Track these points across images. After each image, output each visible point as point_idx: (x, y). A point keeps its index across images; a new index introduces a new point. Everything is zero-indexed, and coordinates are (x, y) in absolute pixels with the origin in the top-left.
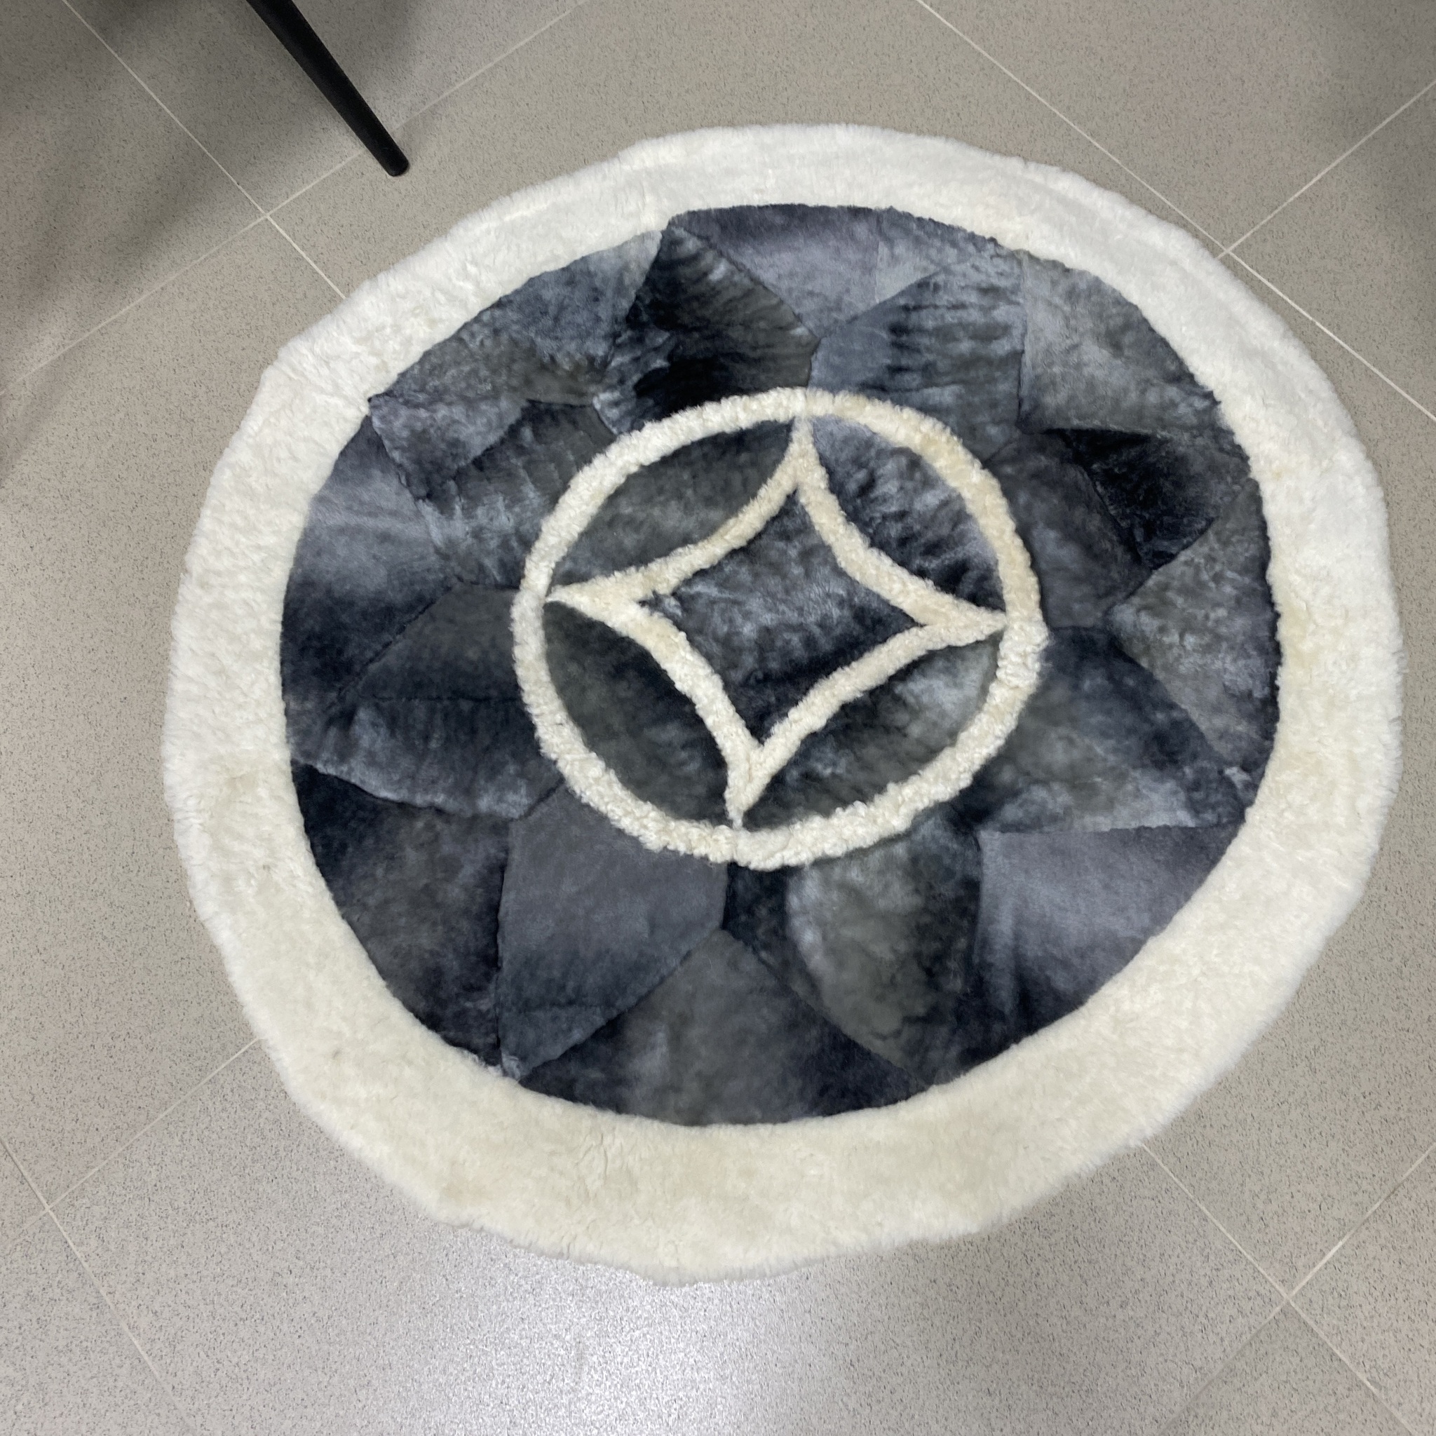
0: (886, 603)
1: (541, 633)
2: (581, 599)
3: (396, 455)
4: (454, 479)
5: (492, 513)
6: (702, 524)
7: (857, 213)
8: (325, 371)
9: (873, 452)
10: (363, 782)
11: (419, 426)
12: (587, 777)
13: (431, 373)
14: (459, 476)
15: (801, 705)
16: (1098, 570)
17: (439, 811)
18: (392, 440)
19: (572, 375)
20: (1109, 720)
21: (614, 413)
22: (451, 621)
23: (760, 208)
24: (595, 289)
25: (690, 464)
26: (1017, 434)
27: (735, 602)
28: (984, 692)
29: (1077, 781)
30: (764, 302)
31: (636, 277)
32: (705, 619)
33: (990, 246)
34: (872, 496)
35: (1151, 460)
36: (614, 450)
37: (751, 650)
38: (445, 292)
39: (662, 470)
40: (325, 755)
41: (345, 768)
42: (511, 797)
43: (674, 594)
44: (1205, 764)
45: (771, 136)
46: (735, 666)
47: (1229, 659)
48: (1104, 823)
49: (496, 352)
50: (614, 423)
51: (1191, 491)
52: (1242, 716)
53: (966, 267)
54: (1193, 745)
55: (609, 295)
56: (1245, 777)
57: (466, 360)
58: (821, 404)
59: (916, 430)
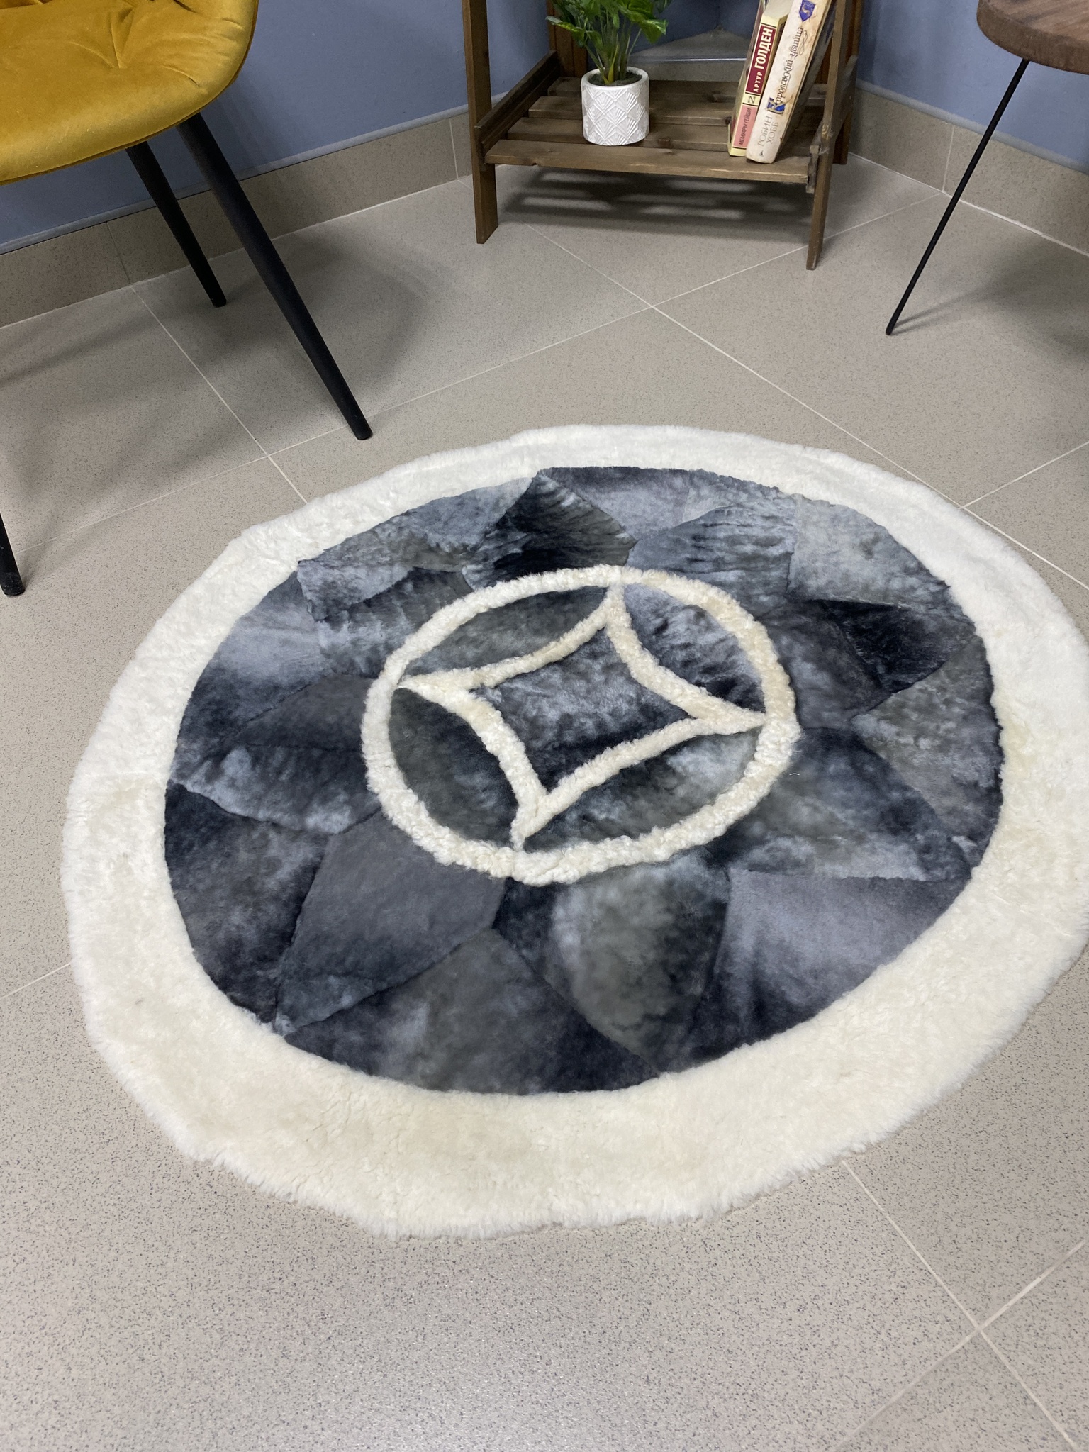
0: (667, 703)
1: (388, 707)
2: (425, 688)
3: (309, 595)
4: (348, 610)
5: (370, 631)
6: (529, 646)
7: (675, 472)
8: (272, 545)
9: (669, 608)
10: (219, 799)
11: (330, 579)
12: (400, 806)
13: (348, 550)
14: (352, 609)
15: (585, 765)
16: (846, 692)
17: (275, 825)
18: (309, 586)
19: (450, 555)
20: (850, 795)
21: (477, 577)
22: (320, 696)
23: (605, 469)
24: (478, 508)
25: (526, 609)
26: (784, 602)
27: (544, 696)
28: (743, 766)
29: (817, 835)
30: (598, 519)
31: (509, 501)
32: (520, 705)
33: (774, 494)
34: (665, 634)
35: (893, 622)
36: (470, 598)
37: (551, 728)
38: (370, 506)
39: (505, 611)
40: (196, 777)
41: (209, 788)
42: (336, 817)
43: (497, 687)
44: (936, 833)
45: (621, 431)
46: (536, 737)
47: (957, 756)
48: (843, 871)
49: (399, 539)
50: (474, 583)
51: (926, 644)
52: (969, 799)
53: (755, 504)
54: (925, 818)
55: (487, 511)
56: (971, 844)
57: (375, 544)
58: (632, 576)
59: (704, 594)
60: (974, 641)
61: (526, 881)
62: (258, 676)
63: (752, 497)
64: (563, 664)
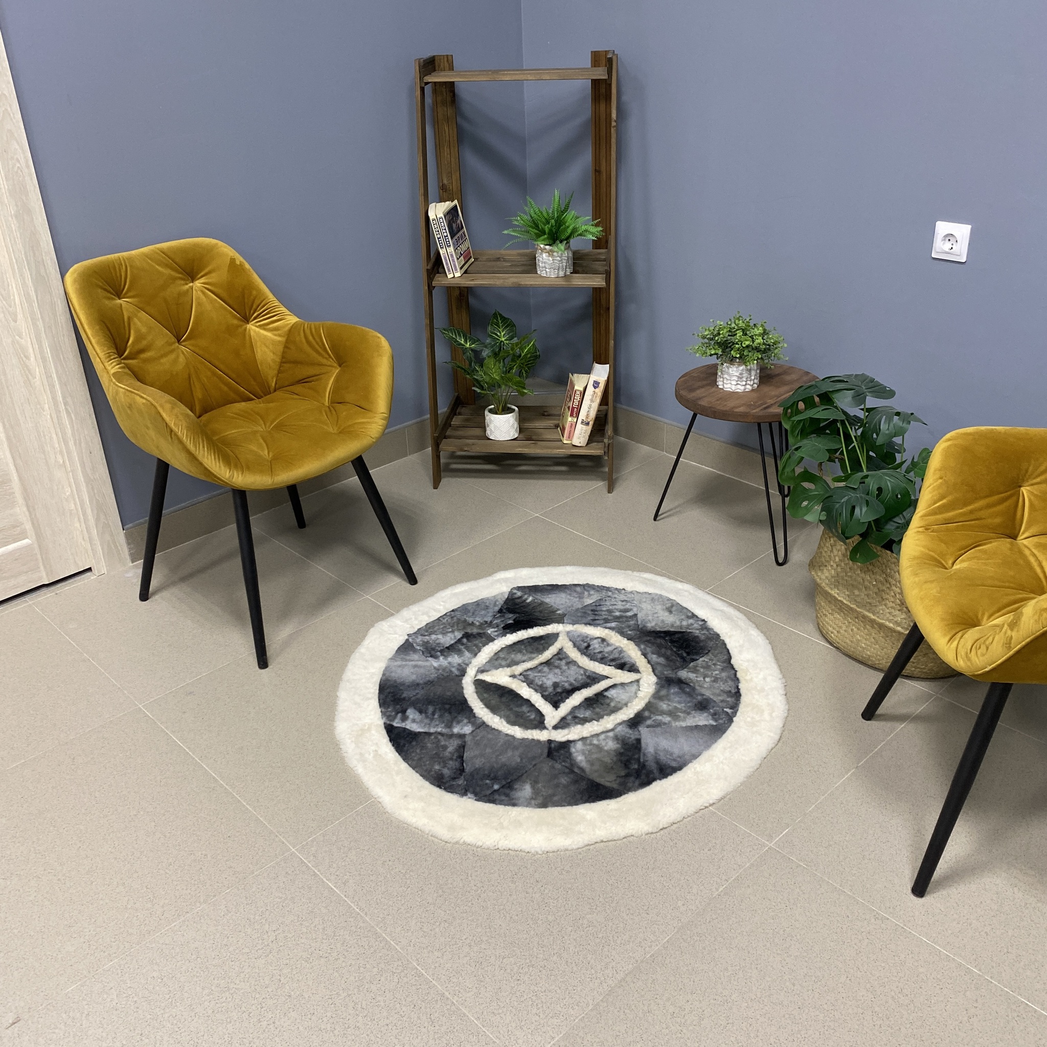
0: (598, 674)
1: (474, 687)
2: (488, 678)
3: (418, 648)
4: (439, 652)
5: (454, 659)
6: (530, 658)
7: (576, 585)
8: (391, 629)
9: (588, 639)
10: (410, 727)
11: (426, 640)
12: (494, 722)
13: (429, 628)
14: (442, 652)
15: (569, 698)
16: (672, 664)
17: (440, 733)
18: (416, 644)
19: (480, 626)
20: (681, 699)
21: (496, 633)
22: (440, 686)
23: (542, 585)
24: (486, 606)
25: (523, 644)
26: (639, 632)
27: (543, 676)
29: (672, 714)
30: (545, 606)
31: (501, 602)
32: (533, 680)
33: (623, 591)
34: (590, 649)
35: (686, 637)
36: (496, 642)
37: (550, 687)
38: (433, 609)
40: (396, 721)
41: (404, 724)
42: (466, 728)
43: (521, 674)
44: (718, 709)
45: (545, 569)
46: (545, 691)
47: (721, 683)
48: (684, 724)
49: (453, 622)
50: (496, 636)
51: (701, 644)
52: (728, 696)
53: (616, 596)
54: (712, 704)
55: (491, 606)
56: (731, 710)
57: (442, 624)
58: (569, 628)
59: (603, 632)
60: (721, 642)
61: (557, 740)
62: (407, 681)
63: (613, 593)
64: (548, 663)
